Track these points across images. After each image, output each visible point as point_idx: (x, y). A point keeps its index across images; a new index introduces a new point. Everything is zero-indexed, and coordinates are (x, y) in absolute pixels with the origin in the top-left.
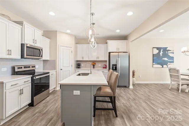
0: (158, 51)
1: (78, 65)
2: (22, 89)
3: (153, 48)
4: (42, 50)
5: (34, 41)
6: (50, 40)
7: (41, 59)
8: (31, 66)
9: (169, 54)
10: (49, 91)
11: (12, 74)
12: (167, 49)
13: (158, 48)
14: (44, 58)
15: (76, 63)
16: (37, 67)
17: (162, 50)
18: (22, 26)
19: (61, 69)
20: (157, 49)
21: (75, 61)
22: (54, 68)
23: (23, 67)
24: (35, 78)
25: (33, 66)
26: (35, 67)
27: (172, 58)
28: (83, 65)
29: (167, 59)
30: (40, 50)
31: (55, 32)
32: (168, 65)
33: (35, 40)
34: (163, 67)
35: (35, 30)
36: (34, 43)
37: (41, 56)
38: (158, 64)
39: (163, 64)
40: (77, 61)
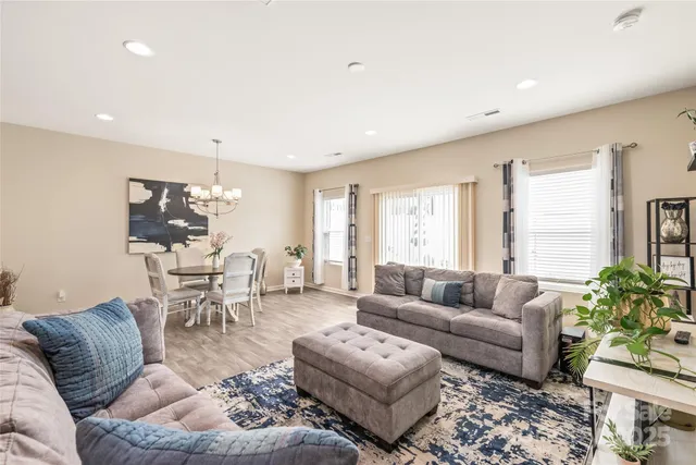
0: (148, 194)
3: (131, 180)
9: (192, 206)
12: (186, 190)
13: (148, 184)
17: (166, 191)
20: (147, 187)
27: (203, 220)
29: (186, 224)
32: (188, 242)
34: (169, 250)
38: (150, 239)
39: (169, 238)
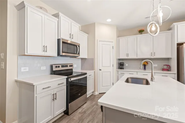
1: (120, 65)
2: (55, 93)
4: (79, 46)
5: (71, 36)
6: (88, 35)
7: (78, 57)
8: (68, 65)
10: (87, 96)
11: (51, 74)
14: (81, 56)
15: (118, 62)
16: (75, 66)
18: (59, 18)
19: (100, 70)
21: (117, 59)
22: (92, 68)
23: (60, 66)
24: (71, 80)
25: (71, 65)
26: (72, 66)
28: (127, 65)
30: (77, 46)
31: (93, 25)
33: (72, 34)
35: (72, 24)
36: (70, 38)
37: (77, 54)
40: (119, 59)
